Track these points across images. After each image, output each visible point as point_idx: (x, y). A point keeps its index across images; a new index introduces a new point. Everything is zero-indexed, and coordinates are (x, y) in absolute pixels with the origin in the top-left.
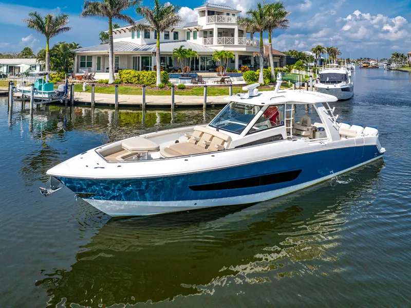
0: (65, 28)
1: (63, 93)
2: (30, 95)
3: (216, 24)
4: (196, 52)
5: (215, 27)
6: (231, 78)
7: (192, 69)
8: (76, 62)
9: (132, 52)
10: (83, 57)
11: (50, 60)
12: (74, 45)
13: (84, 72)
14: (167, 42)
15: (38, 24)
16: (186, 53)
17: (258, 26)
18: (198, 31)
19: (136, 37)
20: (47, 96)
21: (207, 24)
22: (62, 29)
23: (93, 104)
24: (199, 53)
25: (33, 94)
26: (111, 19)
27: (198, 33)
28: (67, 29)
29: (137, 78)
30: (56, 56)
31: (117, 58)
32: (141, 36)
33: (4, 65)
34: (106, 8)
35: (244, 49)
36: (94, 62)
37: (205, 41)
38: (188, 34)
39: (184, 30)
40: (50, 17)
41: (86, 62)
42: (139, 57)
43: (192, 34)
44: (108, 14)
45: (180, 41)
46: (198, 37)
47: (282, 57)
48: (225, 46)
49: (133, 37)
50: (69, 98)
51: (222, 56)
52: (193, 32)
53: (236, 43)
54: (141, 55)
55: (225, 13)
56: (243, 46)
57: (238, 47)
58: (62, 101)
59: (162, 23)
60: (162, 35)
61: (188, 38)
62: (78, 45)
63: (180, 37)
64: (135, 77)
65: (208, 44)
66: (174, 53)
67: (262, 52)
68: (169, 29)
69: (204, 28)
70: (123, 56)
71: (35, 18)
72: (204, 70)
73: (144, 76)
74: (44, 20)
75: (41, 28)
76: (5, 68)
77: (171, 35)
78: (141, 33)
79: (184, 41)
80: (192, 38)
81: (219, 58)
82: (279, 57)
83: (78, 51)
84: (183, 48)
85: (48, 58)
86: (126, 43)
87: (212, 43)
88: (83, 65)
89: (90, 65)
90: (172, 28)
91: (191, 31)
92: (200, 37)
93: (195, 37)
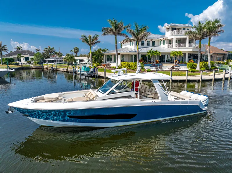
0: (98, 42)
1: (93, 72)
2: (79, 72)
3: (175, 35)
4: (160, 52)
5: (174, 37)
6: (181, 67)
7: (159, 62)
8: (104, 58)
9: (128, 53)
10: (108, 56)
11: (92, 57)
12: (105, 50)
13: (108, 62)
14: (148, 47)
15: (86, 40)
16: (154, 53)
17: (198, 36)
18: (165, 40)
19: (132, 45)
20: (86, 73)
21: (170, 36)
22: (96, 42)
23: (105, 77)
24: (162, 52)
25: (80, 72)
26: (116, 36)
27: (165, 41)
28: (99, 42)
29: (128, 66)
30: (95, 55)
31: (123, 56)
32: (134, 44)
33: (78, 60)
34: (112, 30)
35: (191, 50)
36: (113, 58)
37: (169, 46)
38: (160, 42)
39: (158, 40)
40: (90, 37)
41: (109, 58)
42: (133, 55)
43: (162, 42)
44: (114, 34)
45: (156, 46)
46: (165, 44)
47: (225, 54)
48: (179, 48)
49: (131, 45)
50: (96, 74)
51: (175, 54)
52: (163, 41)
53: (187, 46)
54: (134, 54)
55: (183, 28)
56: (191, 48)
57: (188, 49)
58: (92, 76)
59: (139, 37)
60: (140, 43)
61: (160, 45)
62: (107, 50)
63: (156, 44)
64: (127, 65)
65: (171, 47)
66: (147, 53)
67: (200, 52)
68: (144, 40)
69: (168, 38)
70: (126, 55)
71: (84, 37)
72: (168, 62)
73: (131, 65)
74: (88, 38)
75: (87, 42)
76: (79, 61)
77: (146, 43)
78: (134, 42)
79: (158, 46)
80: (162, 44)
81: (174, 55)
82: (223, 54)
83: (105, 53)
84: (152, 50)
85: (91, 56)
86: (127, 48)
87: (172, 47)
88: (108, 60)
89: (111, 59)
90: (146, 39)
91: (162, 40)
92: (166, 43)
93: (164, 44)
